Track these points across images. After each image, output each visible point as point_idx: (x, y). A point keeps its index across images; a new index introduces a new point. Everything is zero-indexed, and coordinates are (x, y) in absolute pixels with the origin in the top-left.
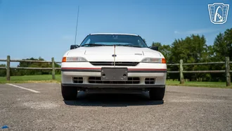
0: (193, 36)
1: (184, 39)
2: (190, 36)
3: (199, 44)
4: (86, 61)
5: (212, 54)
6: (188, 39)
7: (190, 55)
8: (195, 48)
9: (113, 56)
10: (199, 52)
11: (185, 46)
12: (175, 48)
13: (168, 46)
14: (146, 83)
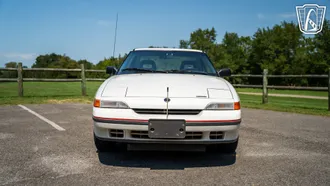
0: (285, 24)
1: (271, 28)
2: (280, 24)
3: (293, 35)
4: (127, 108)
5: (312, 50)
6: (277, 28)
7: (280, 52)
8: (286, 41)
9: (165, 100)
10: (293, 48)
11: (273, 38)
12: (259, 41)
13: (248, 38)
14: (211, 137)
